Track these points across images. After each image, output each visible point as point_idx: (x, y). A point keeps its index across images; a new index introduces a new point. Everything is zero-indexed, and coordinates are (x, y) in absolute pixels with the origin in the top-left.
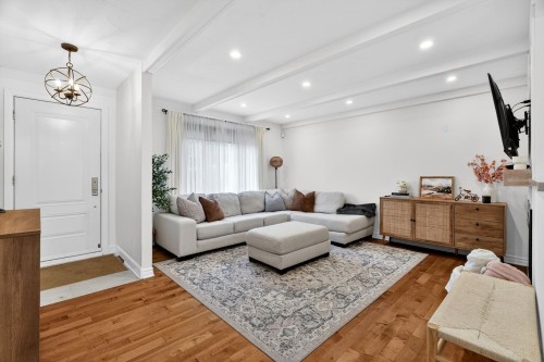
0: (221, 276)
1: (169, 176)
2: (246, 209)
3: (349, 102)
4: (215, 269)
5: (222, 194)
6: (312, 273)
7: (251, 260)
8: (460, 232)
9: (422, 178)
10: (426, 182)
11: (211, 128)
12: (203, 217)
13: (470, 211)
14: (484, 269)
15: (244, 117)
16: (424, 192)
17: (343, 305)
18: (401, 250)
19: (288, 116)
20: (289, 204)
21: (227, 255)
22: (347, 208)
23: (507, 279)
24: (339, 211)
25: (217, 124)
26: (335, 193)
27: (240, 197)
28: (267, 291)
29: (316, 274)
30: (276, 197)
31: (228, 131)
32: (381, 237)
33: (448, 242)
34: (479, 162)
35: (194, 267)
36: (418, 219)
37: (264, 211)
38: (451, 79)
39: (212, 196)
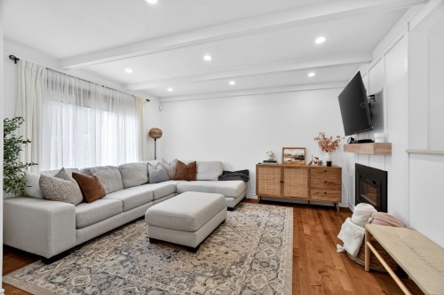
0: (122, 271)
1: (23, 146)
2: (128, 182)
3: (232, 83)
4: (110, 264)
5: (101, 168)
6: (222, 243)
7: (153, 241)
8: (314, 188)
9: (284, 149)
10: (287, 152)
11: (84, 91)
12: (80, 197)
13: (321, 173)
14: (370, 219)
15: (124, 85)
16: (286, 159)
17: (273, 275)
18: (274, 207)
19: (170, 90)
20: (172, 173)
21: (119, 240)
22: (226, 175)
23: (394, 226)
24: (221, 178)
25: (93, 88)
26: (215, 163)
27: (121, 169)
28: (192, 279)
29: (228, 244)
30: (159, 168)
31: (106, 98)
32: (256, 197)
33: (306, 196)
34: (321, 137)
35: (76, 267)
36: (286, 180)
37: (148, 183)
38: (312, 75)
39: (88, 171)
